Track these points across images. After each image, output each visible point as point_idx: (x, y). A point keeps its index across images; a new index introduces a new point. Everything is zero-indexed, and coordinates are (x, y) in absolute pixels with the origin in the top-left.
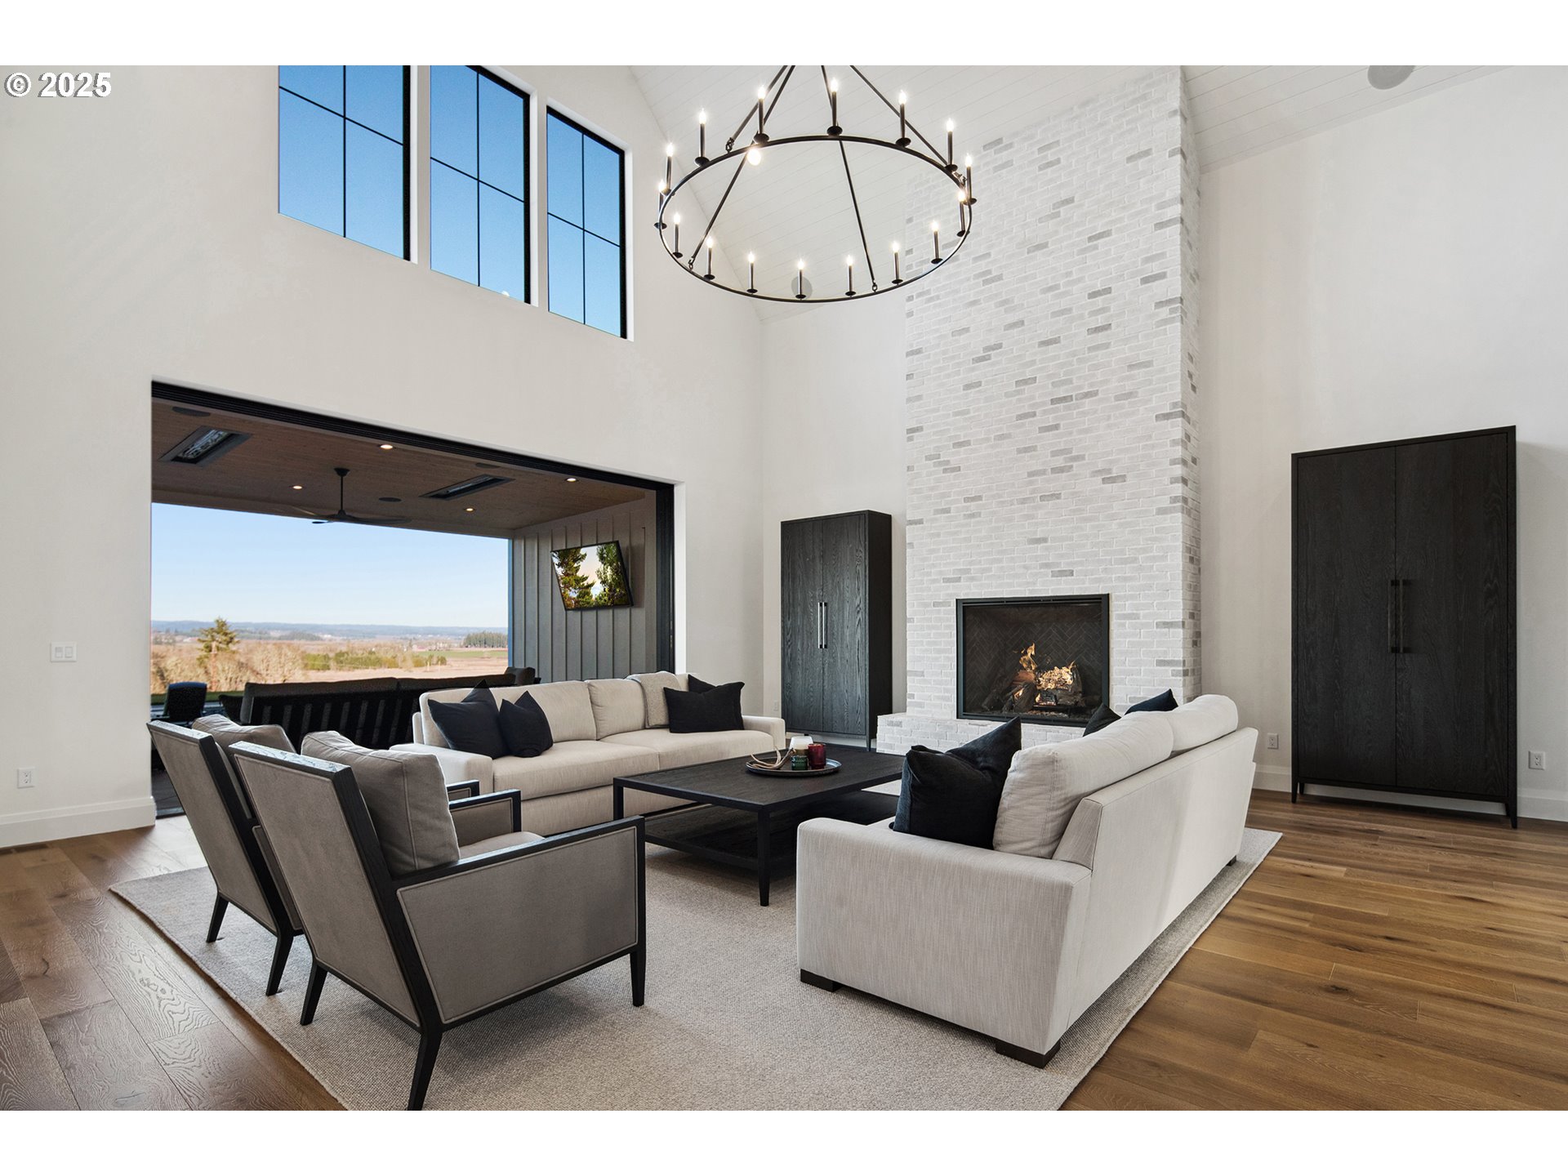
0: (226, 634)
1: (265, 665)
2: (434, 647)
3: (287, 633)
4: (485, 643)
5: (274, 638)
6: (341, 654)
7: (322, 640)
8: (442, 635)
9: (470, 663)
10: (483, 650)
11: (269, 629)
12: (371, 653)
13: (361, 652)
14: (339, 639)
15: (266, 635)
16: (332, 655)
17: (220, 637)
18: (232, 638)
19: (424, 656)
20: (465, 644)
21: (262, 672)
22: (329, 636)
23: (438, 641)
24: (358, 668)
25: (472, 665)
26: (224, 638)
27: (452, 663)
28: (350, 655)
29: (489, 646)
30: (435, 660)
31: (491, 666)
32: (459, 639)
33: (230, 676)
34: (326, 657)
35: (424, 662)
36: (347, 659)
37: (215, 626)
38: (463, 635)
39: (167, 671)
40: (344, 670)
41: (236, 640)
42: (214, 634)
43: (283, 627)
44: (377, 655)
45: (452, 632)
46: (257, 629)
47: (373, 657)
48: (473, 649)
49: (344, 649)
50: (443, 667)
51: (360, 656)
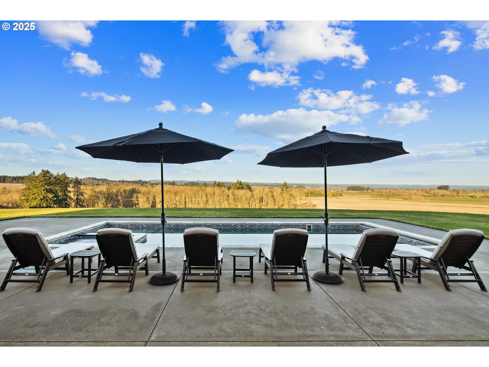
0: (286, 186)
1: (296, 195)
2: (337, 191)
3: (297, 186)
4: (354, 189)
5: (294, 188)
6: (312, 192)
7: (306, 188)
8: (339, 187)
9: (350, 196)
10: (354, 192)
11: (293, 185)
12: (320, 192)
13: (317, 192)
14: (310, 188)
15: (292, 187)
16: (309, 192)
17: (285, 187)
18: (288, 187)
19: (335, 193)
20: (347, 190)
21: (295, 197)
22: (308, 187)
23: (339, 189)
24: (316, 196)
25: (351, 197)
26: (286, 187)
27: (344, 196)
28: (314, 193)
29: (356, 190)
30: (339, 195)
31: (357, 197)
32: (345, 188)
33: (288, 198)
34: (308, 193)
35: (335, 195)
36: (313, 194)
37: (284, 184)
38: (347, 187)
39: (274, 196)
40: (312, 197)
41: (288, 188)
42: (284, 186)
43: (296, 185)
44: (321, 193)
45: (342, 186)
46: (290, 185)
47: (320, 193)
48: (350, 191)
49: (312, 191)
50: (341, 197)
51: (317, 193)
